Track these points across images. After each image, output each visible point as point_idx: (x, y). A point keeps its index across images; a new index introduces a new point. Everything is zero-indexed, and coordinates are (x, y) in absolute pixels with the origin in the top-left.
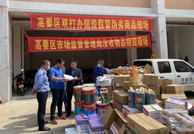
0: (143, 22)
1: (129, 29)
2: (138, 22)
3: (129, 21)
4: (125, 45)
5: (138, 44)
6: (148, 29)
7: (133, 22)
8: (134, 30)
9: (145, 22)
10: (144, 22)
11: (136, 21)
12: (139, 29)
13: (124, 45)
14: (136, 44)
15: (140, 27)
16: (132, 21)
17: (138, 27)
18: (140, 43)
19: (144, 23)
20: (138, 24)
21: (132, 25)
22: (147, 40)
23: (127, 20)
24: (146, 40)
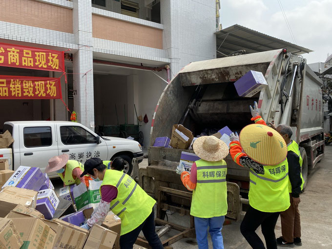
0: (47, 56)
1: (17, 64)
2: (37, 53)
3: (18, 51)
4: (7, 94)
5: (36, 93)
6: (57, 68)
7: (28, 53)
8: (28, 66)
9: (52, 56)
10: (50, 55)
11: (33, 52)
12: (40, 66)
13: (4, 94)
14: (31, 92)
15: (40, 63)
16: (25, 51)
17: (37, 64)
18: (40, 92)
19: (50, 58)
20: (37, 58)
21: (23, 58)
22: (55, 87)
23: (13, 49)
24: (52, 87)
